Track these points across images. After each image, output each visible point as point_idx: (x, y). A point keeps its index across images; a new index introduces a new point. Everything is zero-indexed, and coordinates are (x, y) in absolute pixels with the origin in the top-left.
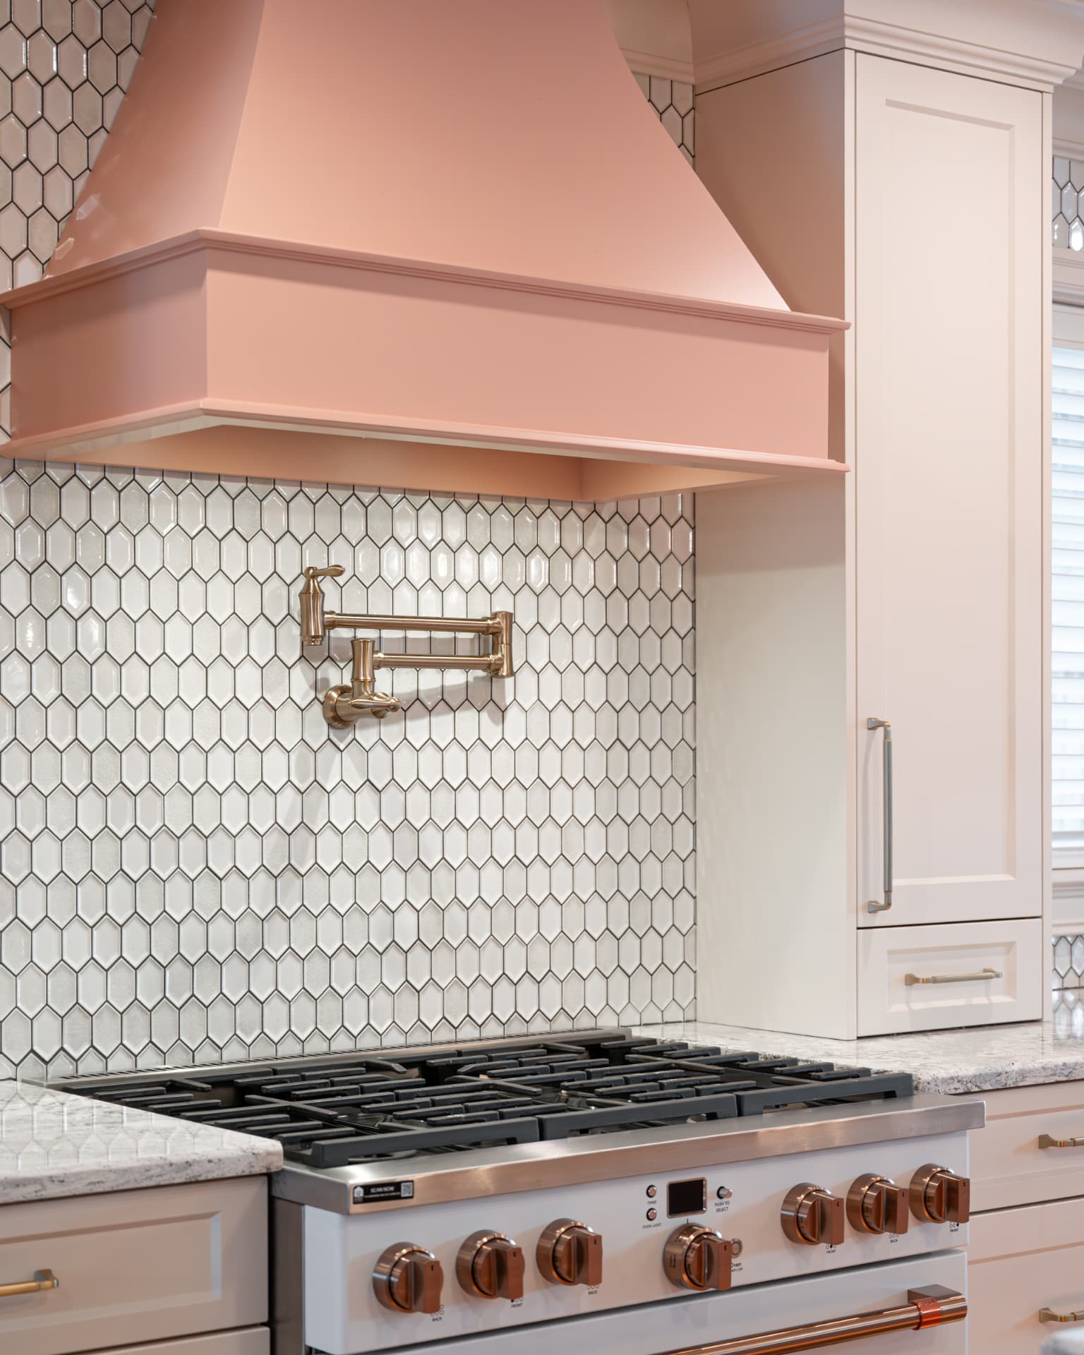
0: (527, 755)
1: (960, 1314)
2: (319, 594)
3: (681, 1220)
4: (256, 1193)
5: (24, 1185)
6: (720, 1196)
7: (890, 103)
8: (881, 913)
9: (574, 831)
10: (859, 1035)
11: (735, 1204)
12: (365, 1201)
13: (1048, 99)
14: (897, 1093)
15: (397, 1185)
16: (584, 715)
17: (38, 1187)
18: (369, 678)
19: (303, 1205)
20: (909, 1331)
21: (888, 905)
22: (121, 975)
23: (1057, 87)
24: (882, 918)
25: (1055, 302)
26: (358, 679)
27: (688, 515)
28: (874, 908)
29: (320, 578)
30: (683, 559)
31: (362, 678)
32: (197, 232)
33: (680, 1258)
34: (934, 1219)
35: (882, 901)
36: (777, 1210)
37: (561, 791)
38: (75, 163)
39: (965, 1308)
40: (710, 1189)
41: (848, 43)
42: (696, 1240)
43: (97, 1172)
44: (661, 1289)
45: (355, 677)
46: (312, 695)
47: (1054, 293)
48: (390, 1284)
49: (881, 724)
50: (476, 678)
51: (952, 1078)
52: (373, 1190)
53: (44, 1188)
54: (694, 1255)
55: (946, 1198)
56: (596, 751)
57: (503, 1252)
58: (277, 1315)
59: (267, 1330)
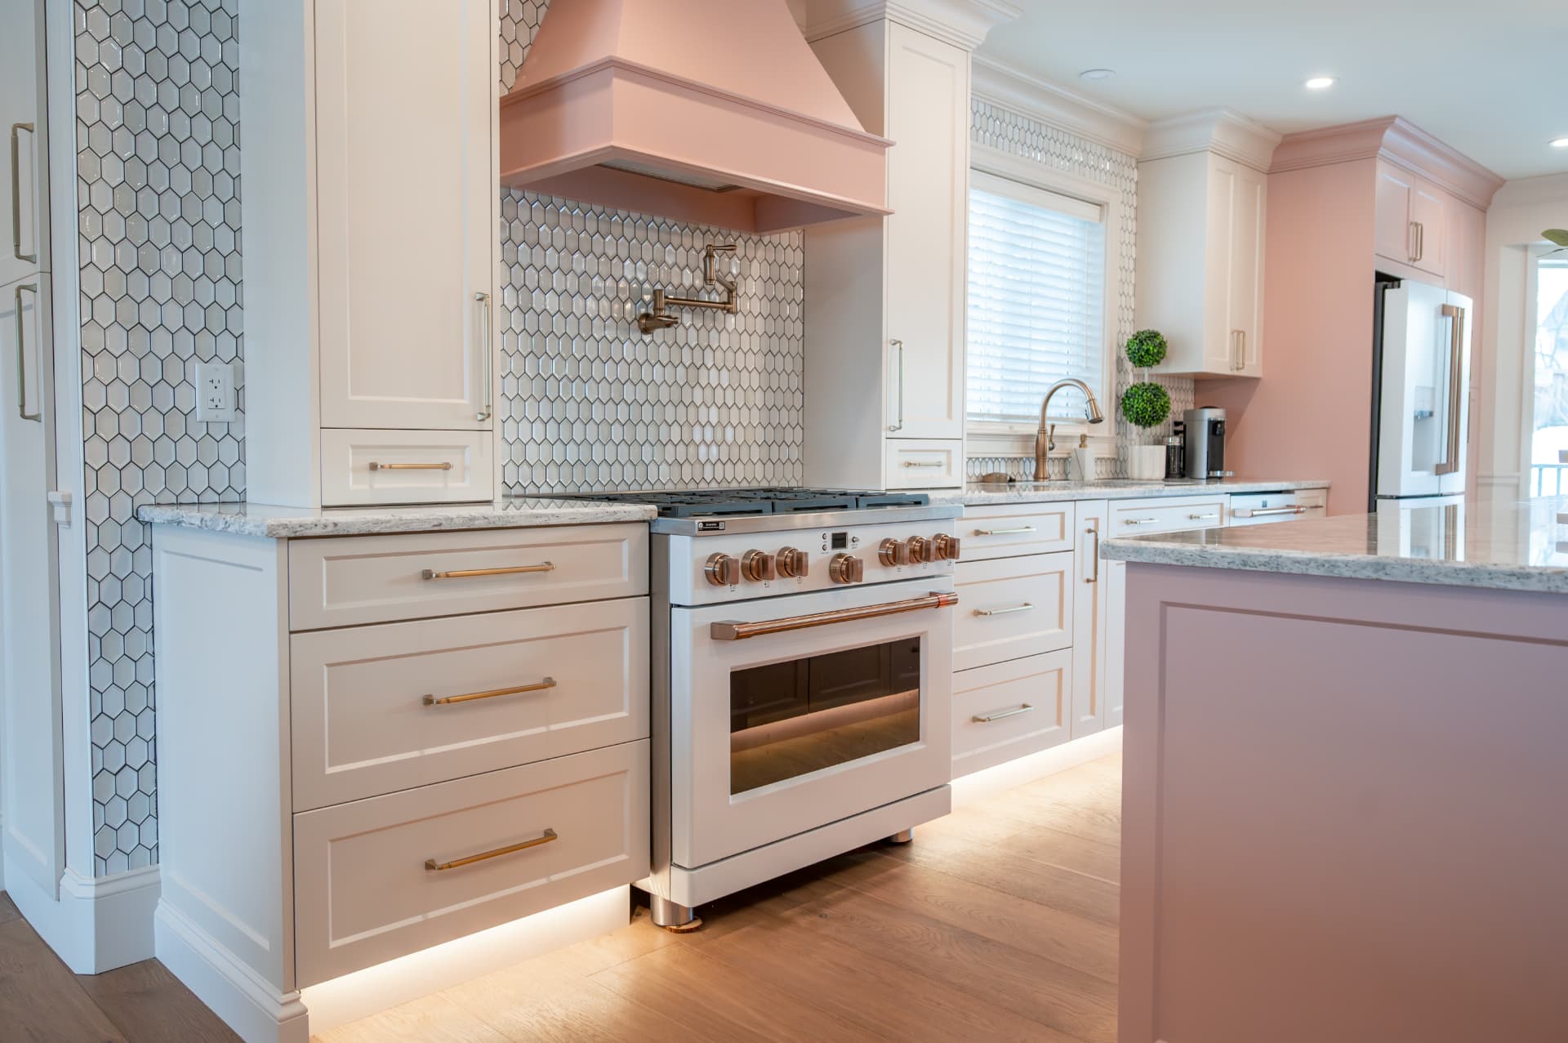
0: (730, 354)
1: (955, 602)
3: (838, 551)
4: (643, 530)
5: (541, 517)
6: (854, 541)
7: (905, 48)
8: (897, 431)
9: (750, 393)
10: (886, 489)
11: (860, 545)
12: (704, 530)
13: (970, 55)
15: (718, 523)
16: (755, 337)
17: (546, 519)
18: (663, 308)
19: (669, 534)
20: (933, 609)
21: (900, 428)
22: (545, 447)
23: (974, 50)
24: (899, 434)
26: (658, 309)
27: (801, 246)
28: (892, 429)
30: (799, 267)
32: (611, 56)
33: (838, 569)
34: (943, 558)
35: (898, 426)
36: (877, 551)
37: (745, 373)
38: (525, 41)
39: (957, 599)
40: (849, 537)
41: (887, 16)
42: (845, 560)
43: (572, 514)
44: (828, 583)
45: (656, 307)
46: (634, 317)
48: (714, 572)
49: (900, 342)
51: (942, 499)
52: (707, 525)
53: (549, 520)
54: (844, 567)
55: (949, 549)
56: (760, 355)
57: (763, 560)
58: (654, 590)
59: (648, 597)
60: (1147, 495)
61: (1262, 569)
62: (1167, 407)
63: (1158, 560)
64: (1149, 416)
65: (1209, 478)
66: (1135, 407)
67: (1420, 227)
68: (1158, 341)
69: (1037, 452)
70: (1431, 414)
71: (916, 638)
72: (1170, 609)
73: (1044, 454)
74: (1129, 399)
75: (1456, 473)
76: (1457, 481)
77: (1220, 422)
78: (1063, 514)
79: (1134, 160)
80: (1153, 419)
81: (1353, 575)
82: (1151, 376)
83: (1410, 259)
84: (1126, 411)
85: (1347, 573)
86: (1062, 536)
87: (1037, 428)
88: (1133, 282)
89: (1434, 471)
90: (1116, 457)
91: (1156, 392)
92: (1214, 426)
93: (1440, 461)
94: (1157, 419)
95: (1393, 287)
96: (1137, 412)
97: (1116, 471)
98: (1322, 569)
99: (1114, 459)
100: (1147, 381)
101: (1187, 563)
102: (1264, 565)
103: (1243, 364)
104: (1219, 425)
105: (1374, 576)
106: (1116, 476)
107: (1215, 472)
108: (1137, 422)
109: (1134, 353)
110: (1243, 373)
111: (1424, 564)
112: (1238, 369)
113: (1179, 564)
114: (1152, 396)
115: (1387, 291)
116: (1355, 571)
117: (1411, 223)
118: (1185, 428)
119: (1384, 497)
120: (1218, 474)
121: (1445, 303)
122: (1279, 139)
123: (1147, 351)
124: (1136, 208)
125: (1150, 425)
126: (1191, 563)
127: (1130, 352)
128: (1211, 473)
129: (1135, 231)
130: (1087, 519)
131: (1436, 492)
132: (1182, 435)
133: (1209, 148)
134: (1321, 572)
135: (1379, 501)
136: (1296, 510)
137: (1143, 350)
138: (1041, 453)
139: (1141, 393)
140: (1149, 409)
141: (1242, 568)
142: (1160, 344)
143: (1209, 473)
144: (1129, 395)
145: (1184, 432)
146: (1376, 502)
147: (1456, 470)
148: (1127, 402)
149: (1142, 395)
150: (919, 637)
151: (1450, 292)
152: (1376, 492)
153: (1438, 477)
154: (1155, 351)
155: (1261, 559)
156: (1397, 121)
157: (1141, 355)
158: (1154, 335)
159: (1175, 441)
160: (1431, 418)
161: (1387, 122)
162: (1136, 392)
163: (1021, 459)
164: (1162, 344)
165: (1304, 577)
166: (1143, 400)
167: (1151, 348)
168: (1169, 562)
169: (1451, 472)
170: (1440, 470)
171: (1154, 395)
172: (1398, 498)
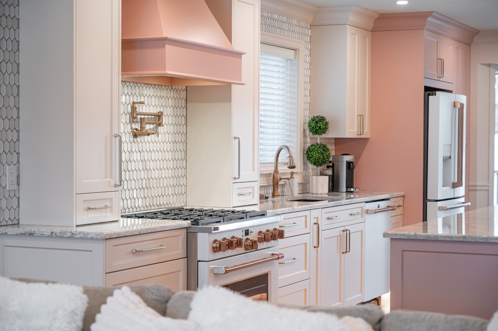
1: (281, 258)
2: (135, 108)
3: (246, 237)
4: (185, 231)
6: (251, 233)
10: (233, 206)
11: (253, 235)
12: (214, 230)
14: (244, 218)
15: (218, 228)
17: (164, 228)
18: (144, 127)
19: (197, 233)
21: (239, 178)
24: (237, 181)
25: (261, 43)
26: (142, 127)
28: (235, 178)
29: (136, 104)
31: (143, 127)
33: (248, 244)
35: (237, 177)
36: (257, 237)
40: (249, 231)
42: (250, 241)
43: (170, 226)
45: (141, 126)
46: (131, 131)
47: (261, 41)
48: (217, 247)
49: (237, 138)
50: (155, 127)
52: (215, 228)
54: (251, 244)
55: (280, 235)
56: (172, 143)
57: (231, 242)
58: (188, 255)
59: (186, 258)
60: (336, 205)
61: (433, 239)
62: (330, 156)
63: (402, 237)
64: (321, 161)
65: (347, 192)
66: (314, 156)
67: (442, 60)
68: (325, 122)
69: (273, 182)
70: (450, 157)
71: (267, 274)
72: (404, 252)
73: (277, 184)
74: (311, 152)
75: (462, 187)
76: (461, 191)
77: (352, 162)
78: (306, 216)
79: (309, 25)
80: (323, 162)
81: (458, 240)
82: (321, 139)
83: (438, 77)
84: (309, 158)
85: (456, 239)
86: (306, 227)
87: (274, 169)
88: (309, 89)
89: (451, 185)
90: (303, 182)
91: (324, 148)
92: (349, 164)
93: (454, 181)
94: (325, 163)
95: (432, 95)
96: (315, 159)
97: (303, 189)
98: (449, 239)
99: (302, 183)
100: (319, 142)
101: (411, 238)
102: (433, 238)
103: (363, 132)
104: (352, 164)
105: (463, 240)
106: (303, 192)
107: (350, 189)
108: (315, 164)
109: (313, 128)
110: (362, 136)
111: (475, 236)
112: (361, 134)
113: (408, 238)
114: (323, 151)
115: (430, 97)
116: (458, 239)
117: (439, 59)
118: (333, 164)
119: (430, 201)
120: (352, 190)
121: (455, 101)
122: (377, 16)
123: (320, 127)
124: (310, 50)
125: (321, 165)
126: (412, 238)
127: (311, 127)
128: (348, 189)
129: (309, 62)
130: (314, 218)
131: (453, 197)
132: (331, 168)
133: (348, 23)
134: (449, 240)
135: (428, 202)
136: (392, 208)
137: (318, 126)
138: (275, 183)
139: (317, 149)
140: (321, 158)
141: (427, 239)
142: (326, 123)
143: (347, 190)
144: (311, 150)
145: (333, 167)
146: (426, 203)
147: (462, 186)
148: (309, 153)
149: (317, 150)
150: (268, 273)
151: (457, 95)
152: (427, 198)
153: (454, 189)
154: (324, 127)
155: (433, 236)
156: (434, 14)
157: (317, 129)
158: (322, 119)
159: (330, 172)
160: (450, 159)
161: (429, 14)
162: (314, 148)
163: (266, 186)
164: (327, 124)
165: (445, 241)
166: (318, 153)
167: (322, 126)
168: (405, 238)
169: (460, 186)
170: (455, 186)
171: (324, 150)
172: (437, 201)
